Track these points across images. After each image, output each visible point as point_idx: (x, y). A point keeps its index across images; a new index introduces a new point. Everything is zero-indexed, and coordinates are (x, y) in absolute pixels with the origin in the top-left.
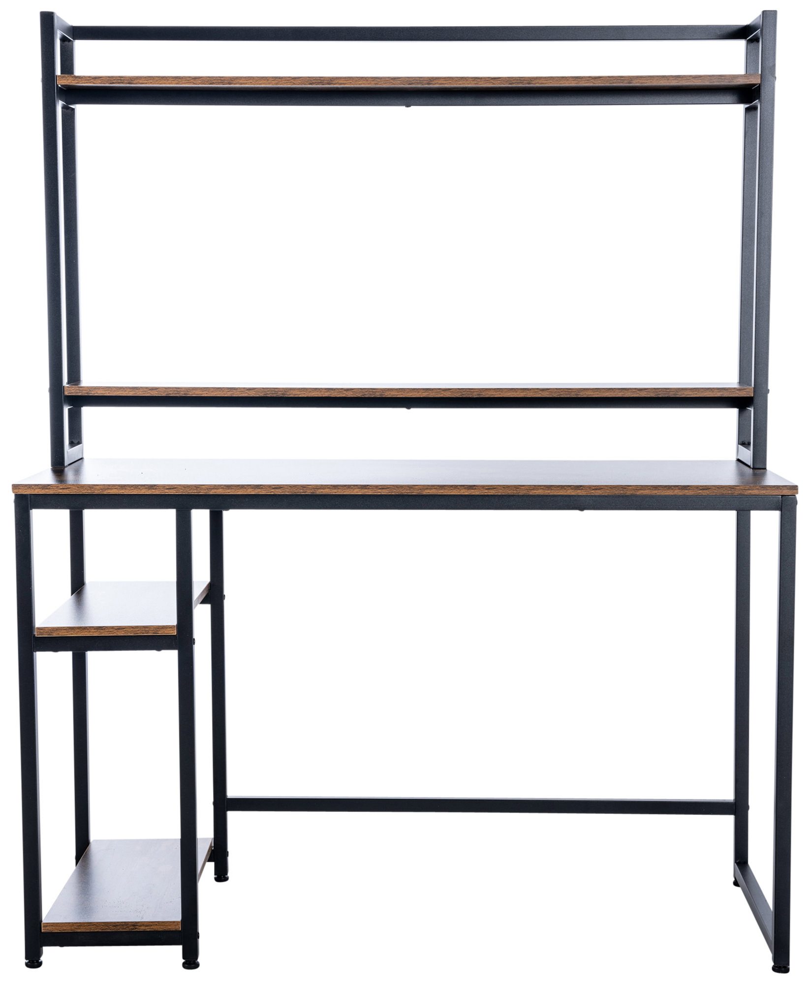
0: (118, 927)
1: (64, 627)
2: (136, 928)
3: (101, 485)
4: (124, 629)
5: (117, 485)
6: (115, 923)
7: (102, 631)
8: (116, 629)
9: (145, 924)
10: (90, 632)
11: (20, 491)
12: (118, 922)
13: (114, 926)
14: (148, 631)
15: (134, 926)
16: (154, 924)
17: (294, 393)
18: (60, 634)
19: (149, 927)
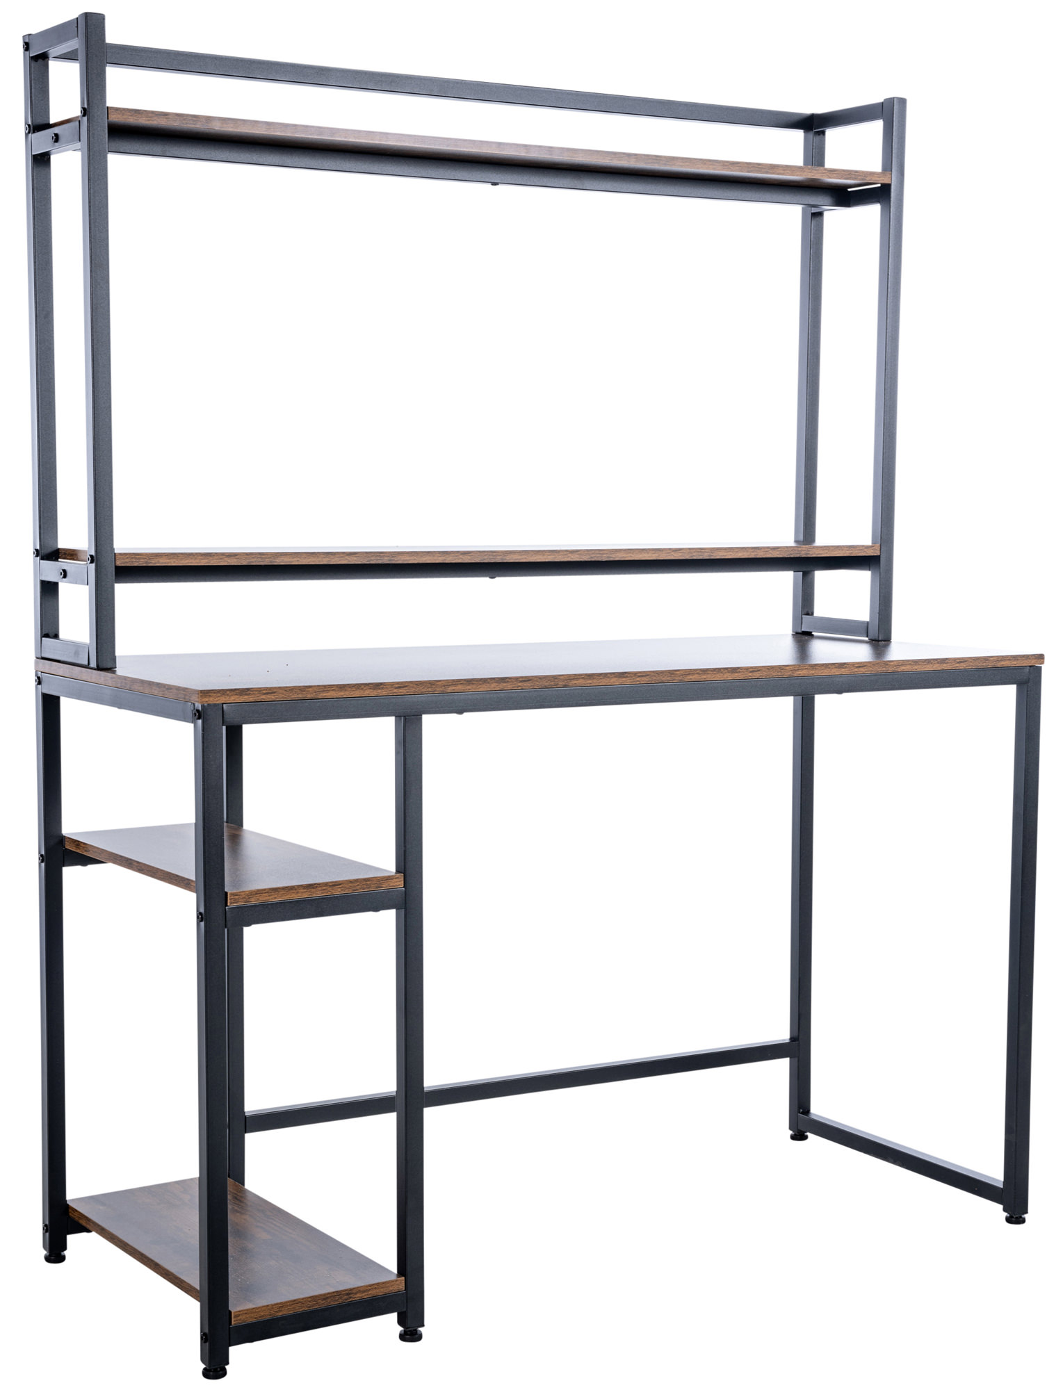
0: (329, 1300)
1: (265, 890)
2: (351, 1298)
3: (315, 686)
4: (340, 884)
5: (334, 685)
6: (324, 1295)
7: (313, 890)
8: (330, 886)
9: (362, 1289)
10: (298, 893)
11: (211, 699)
12: (329, 1293)
13: (324, 1299)
14: (370, 884)
15: (348, 1294)
16: (372, 1287)
17: (402, 559)
18: (261, 899)
19: (366, 1293)
